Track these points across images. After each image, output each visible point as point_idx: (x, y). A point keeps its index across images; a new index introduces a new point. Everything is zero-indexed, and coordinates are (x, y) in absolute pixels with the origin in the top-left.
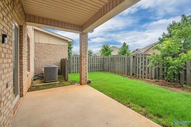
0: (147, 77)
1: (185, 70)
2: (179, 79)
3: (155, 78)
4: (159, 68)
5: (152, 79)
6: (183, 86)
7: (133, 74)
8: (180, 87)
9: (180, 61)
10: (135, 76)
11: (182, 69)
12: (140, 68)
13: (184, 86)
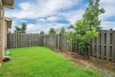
0: (68, 50)
1: (91, 45)
2: (87, 52)
3: (73, 51)
4: (75, 44)
5: (71, 52)
6: (89, 58)
7: (60, 48)
8: (87, 59)
9: (87, 38)
10: (61, 49)
11: (89, 44)
12: (64, 43)
13: (91, 57)
